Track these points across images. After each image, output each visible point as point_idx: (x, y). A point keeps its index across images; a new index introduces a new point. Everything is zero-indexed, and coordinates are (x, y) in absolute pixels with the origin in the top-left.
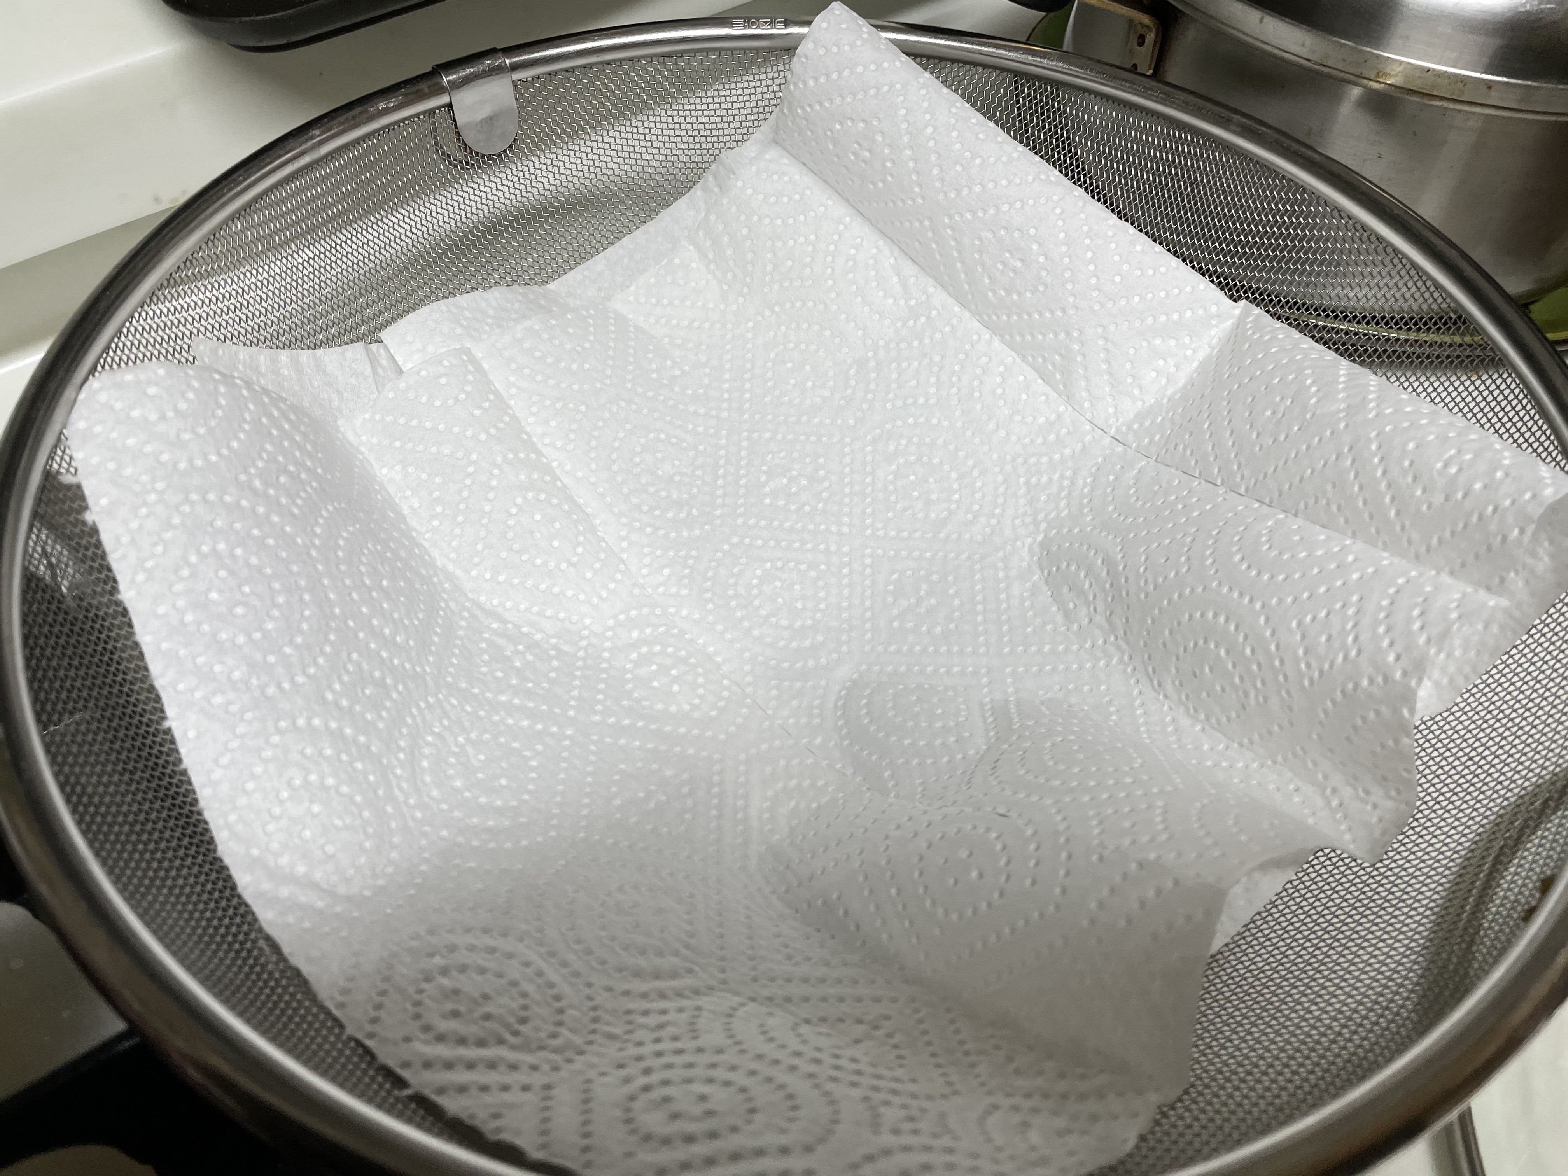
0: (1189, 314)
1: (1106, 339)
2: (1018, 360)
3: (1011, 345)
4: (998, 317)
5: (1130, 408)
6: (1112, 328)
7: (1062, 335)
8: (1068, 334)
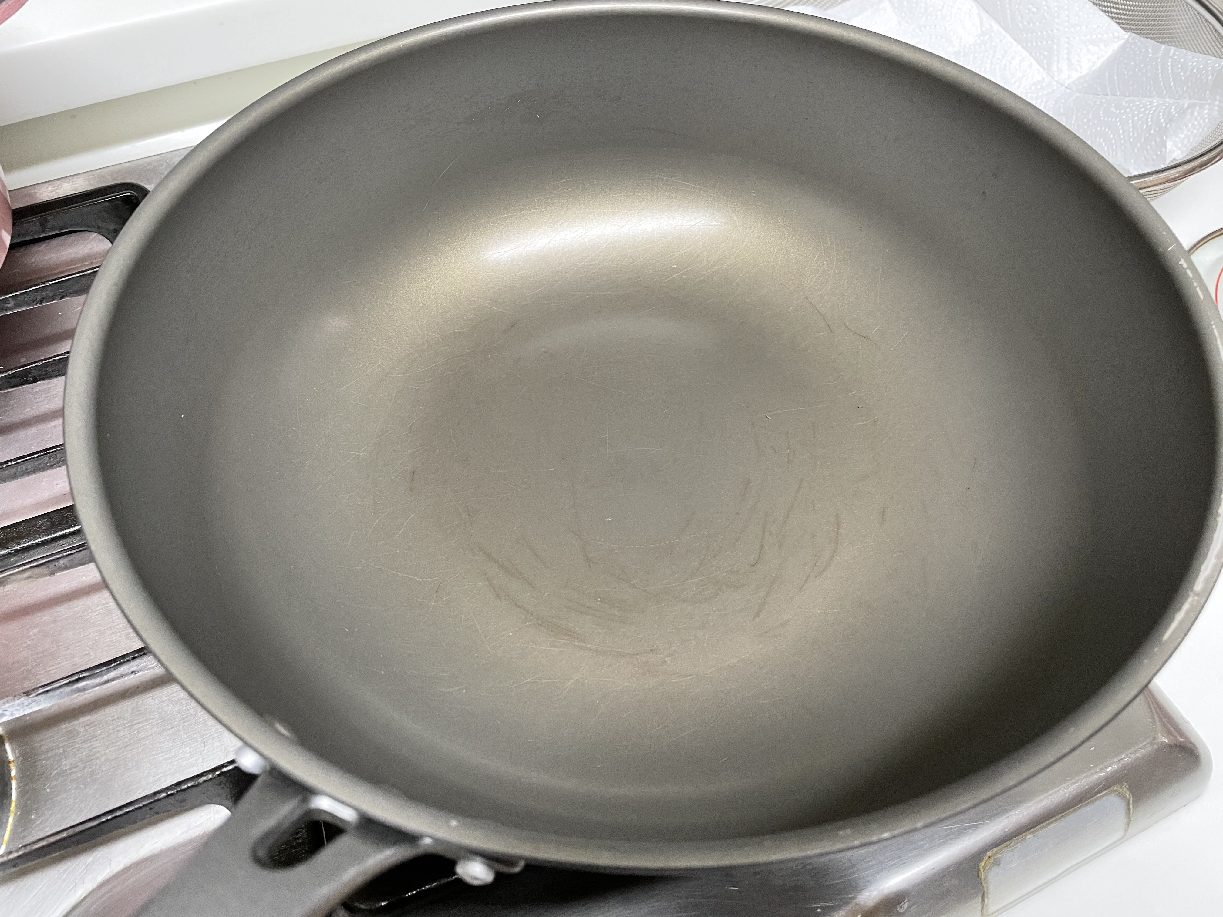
0: (1105, 36)
1: (1069, 44)
2: (1028, 55)
3: (1025, 48)
4: (1022, 35)
5: (1075, 75)
6: (1072, 39)
7: (1050, 42)
8: (1053, 41)
